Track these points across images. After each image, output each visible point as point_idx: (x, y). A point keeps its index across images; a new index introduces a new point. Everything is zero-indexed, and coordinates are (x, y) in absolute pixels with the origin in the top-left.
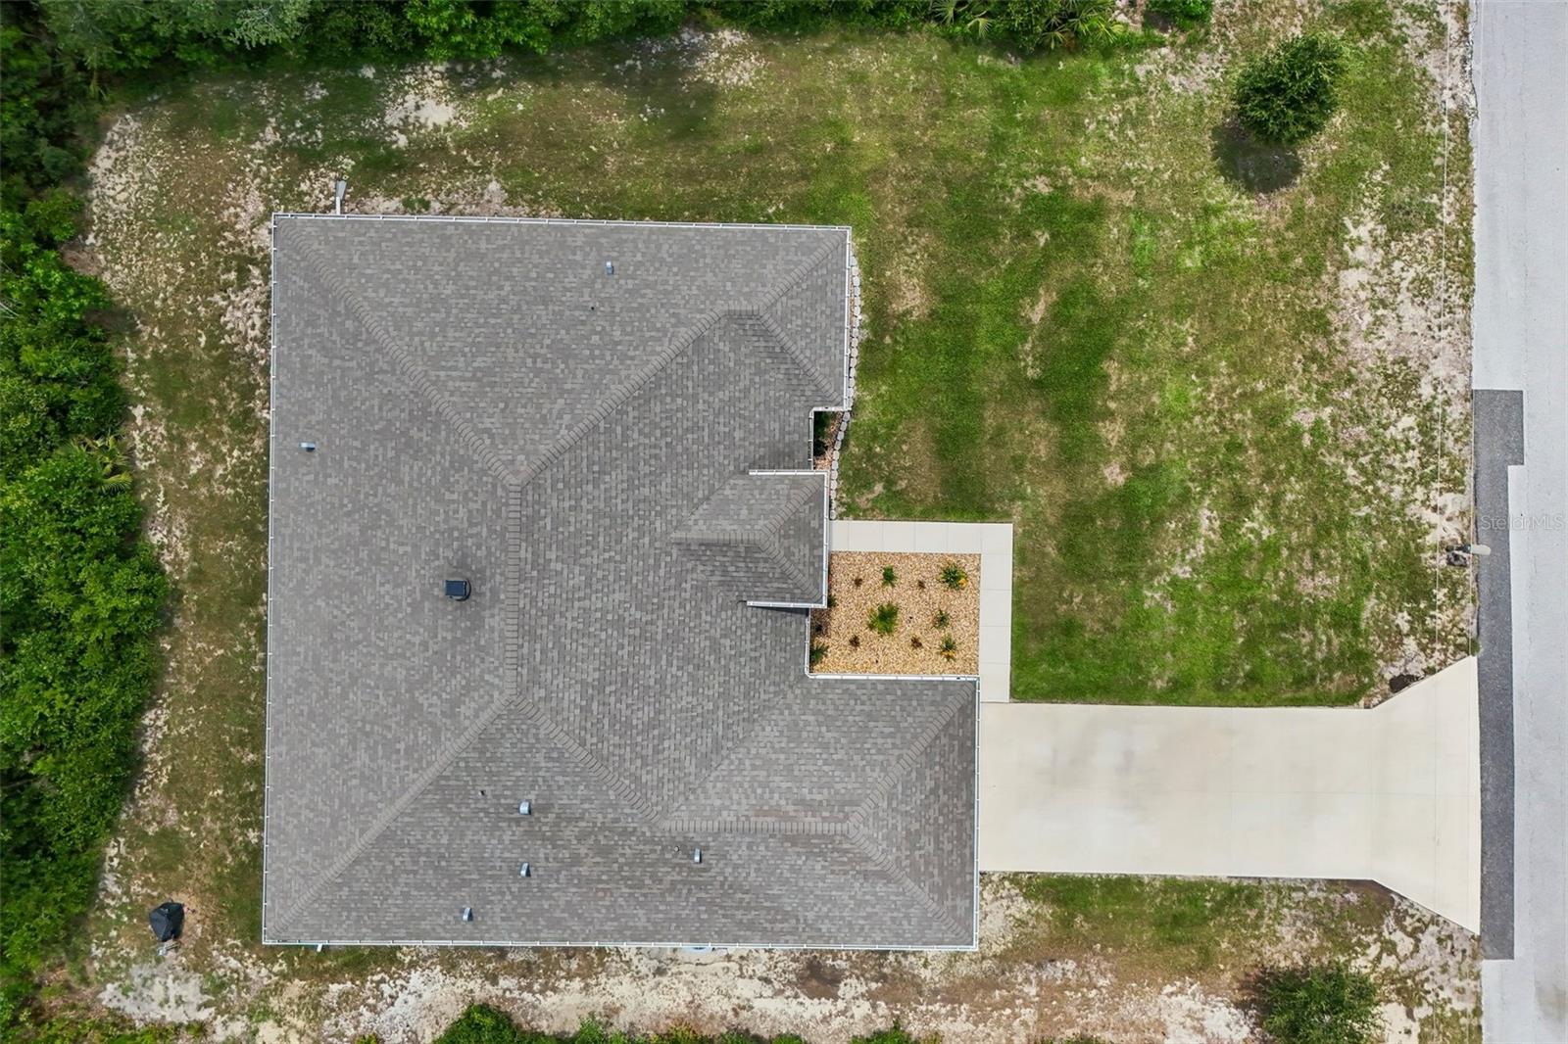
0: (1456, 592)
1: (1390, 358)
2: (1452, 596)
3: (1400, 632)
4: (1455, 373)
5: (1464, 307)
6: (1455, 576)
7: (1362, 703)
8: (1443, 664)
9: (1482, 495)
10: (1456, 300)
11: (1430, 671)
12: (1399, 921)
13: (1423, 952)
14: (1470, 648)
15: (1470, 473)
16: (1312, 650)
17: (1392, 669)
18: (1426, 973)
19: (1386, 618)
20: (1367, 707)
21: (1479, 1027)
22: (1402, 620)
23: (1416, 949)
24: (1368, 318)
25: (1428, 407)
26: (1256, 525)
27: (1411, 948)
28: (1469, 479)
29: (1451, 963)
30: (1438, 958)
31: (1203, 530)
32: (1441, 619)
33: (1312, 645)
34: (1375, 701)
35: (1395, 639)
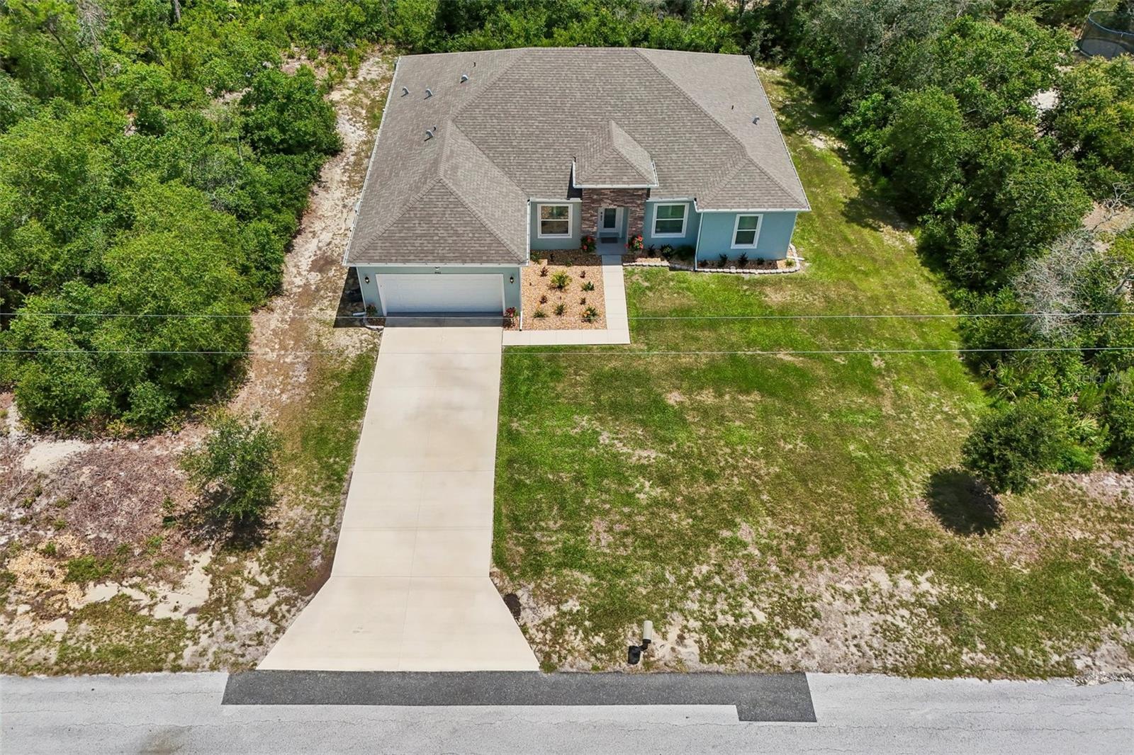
0: (602, 652)
1: (816, 605)
2: (599, 649)
3: (560, 602)
4: (818, 658)
5: (885, 668)
6: (617, 653)
7: (496, 569)
8: (531, 641)
9: (703, 678)
10: (890, 662)
11: (524, 630)
12: (287, 600)
13: (251, 620)
14: (547, 666)
15: (722, 668)
16: (542, 529)
17: (525, 597)
18: (231, 623)
19: (574, 591)
20: (491, 574)
21: (160, 670)
22: (572, 605)
23: (254, 614)
24: (848, 588)
25: (779, 635)
26: (647, 489)
27: (259, 611)
28: (715, 666)
29: (234, 644)
30: (242, 633)
31: (639, 452)
32: (575, 640)
33: (547, 529)
34: (497, 581)
35: (555, 597)
